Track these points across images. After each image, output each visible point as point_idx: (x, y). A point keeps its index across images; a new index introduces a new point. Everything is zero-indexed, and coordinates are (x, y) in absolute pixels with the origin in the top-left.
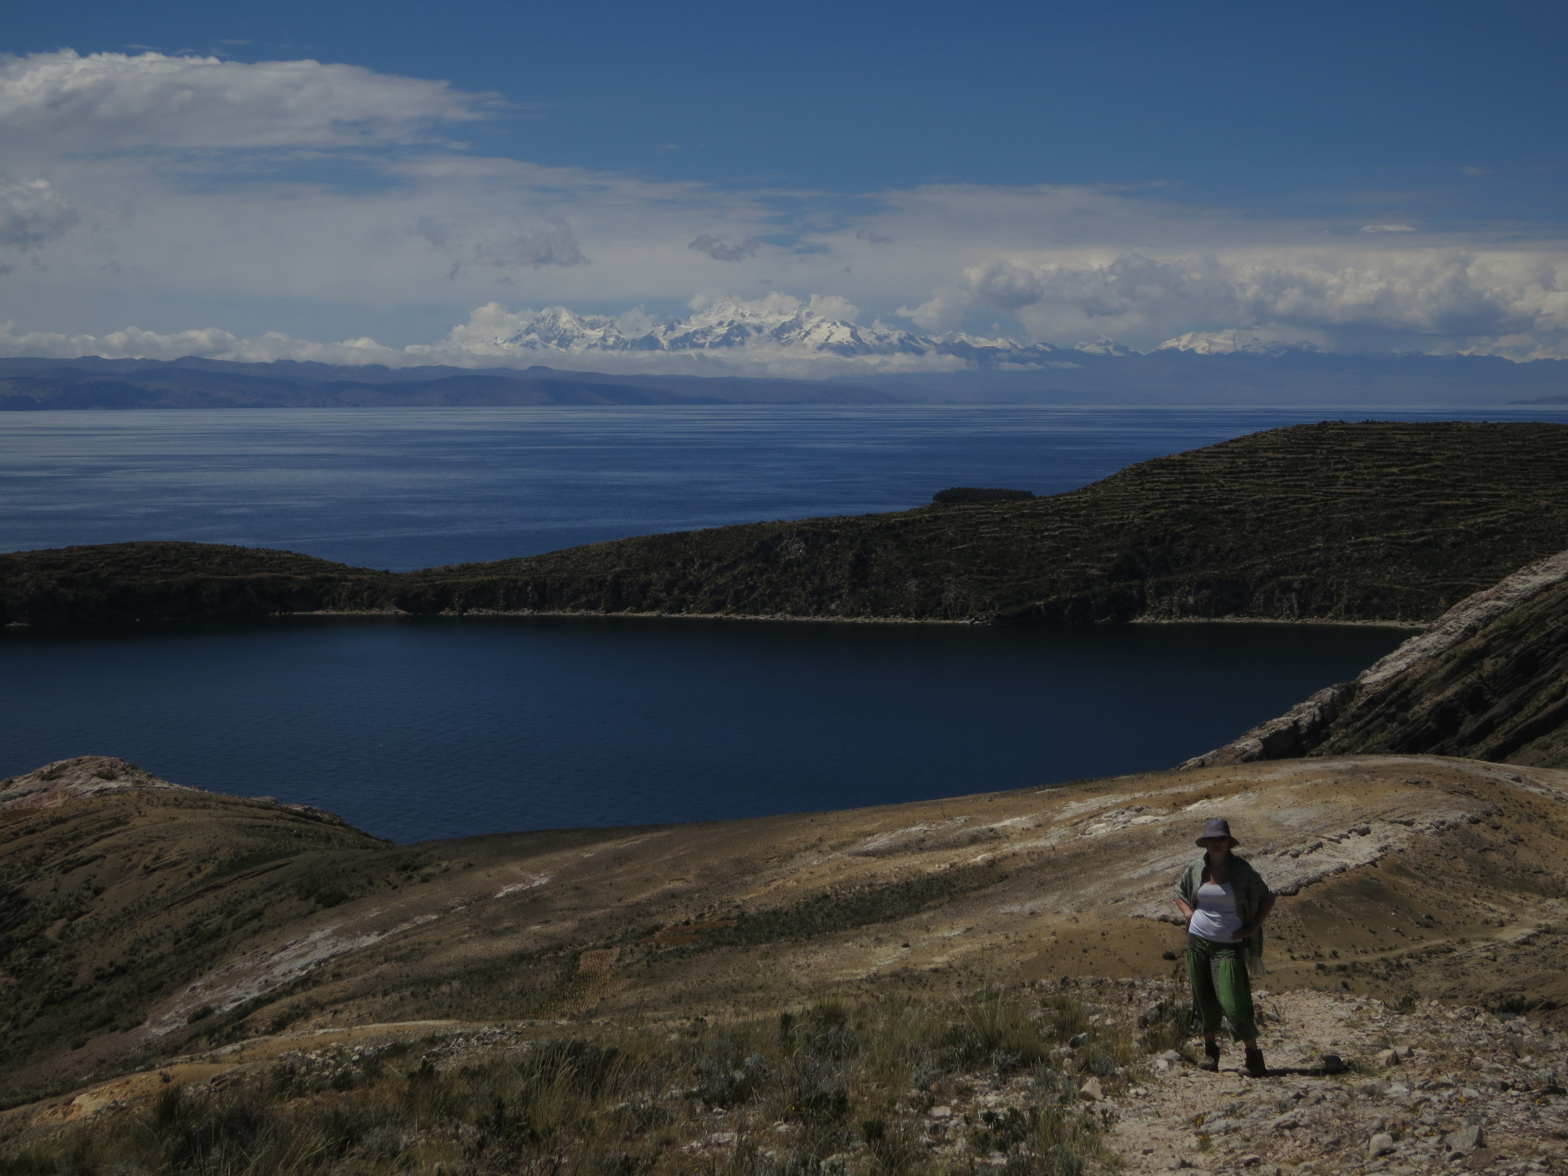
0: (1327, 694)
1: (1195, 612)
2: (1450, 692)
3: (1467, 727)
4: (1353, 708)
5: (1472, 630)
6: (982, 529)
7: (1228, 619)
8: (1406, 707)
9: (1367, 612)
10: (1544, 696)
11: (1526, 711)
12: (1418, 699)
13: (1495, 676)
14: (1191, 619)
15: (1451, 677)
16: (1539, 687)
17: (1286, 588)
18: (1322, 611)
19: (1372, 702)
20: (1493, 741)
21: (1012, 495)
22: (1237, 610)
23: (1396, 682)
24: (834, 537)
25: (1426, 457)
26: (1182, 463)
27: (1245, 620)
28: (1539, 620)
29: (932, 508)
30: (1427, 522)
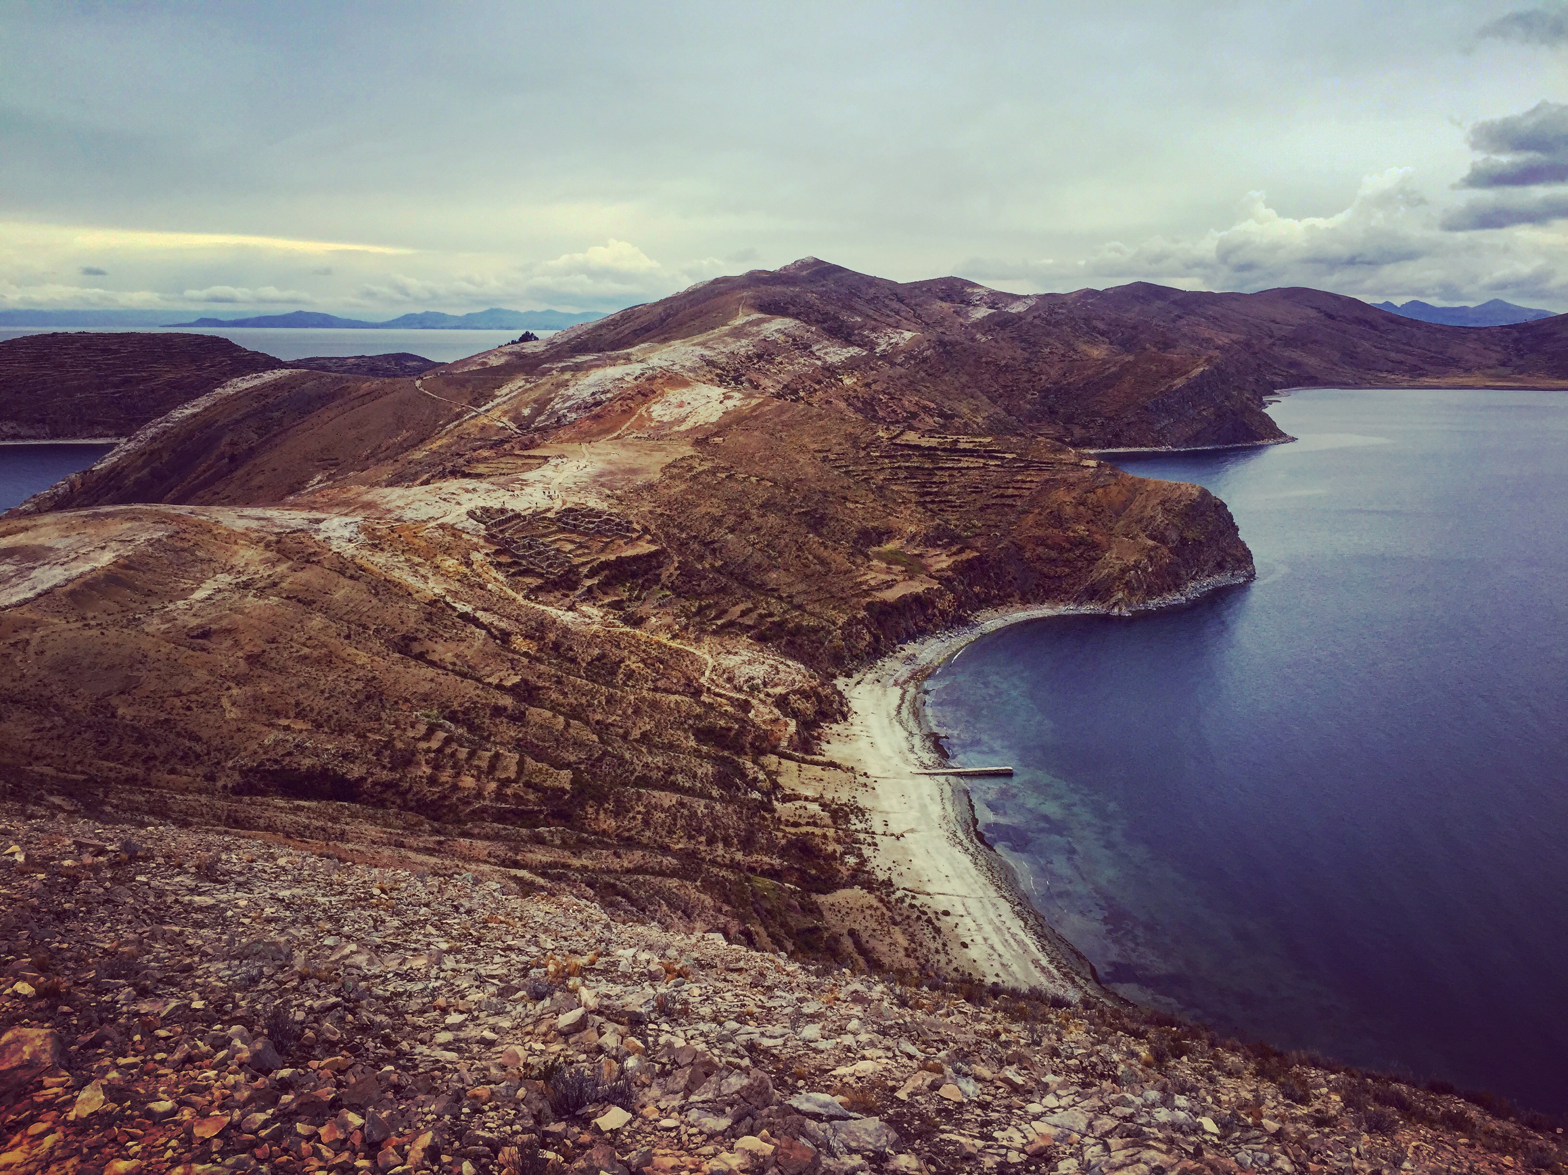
2: (145, 471)
5: (153, 439)
8: (121, 480)
9: (84, 435)
11: (190, 479)
12: (127, 476)
13: (169, 462)
15: (145, 463)
19: (102, 478)
20: (174, 494)
28: (193, 432)
30: (121, 385)
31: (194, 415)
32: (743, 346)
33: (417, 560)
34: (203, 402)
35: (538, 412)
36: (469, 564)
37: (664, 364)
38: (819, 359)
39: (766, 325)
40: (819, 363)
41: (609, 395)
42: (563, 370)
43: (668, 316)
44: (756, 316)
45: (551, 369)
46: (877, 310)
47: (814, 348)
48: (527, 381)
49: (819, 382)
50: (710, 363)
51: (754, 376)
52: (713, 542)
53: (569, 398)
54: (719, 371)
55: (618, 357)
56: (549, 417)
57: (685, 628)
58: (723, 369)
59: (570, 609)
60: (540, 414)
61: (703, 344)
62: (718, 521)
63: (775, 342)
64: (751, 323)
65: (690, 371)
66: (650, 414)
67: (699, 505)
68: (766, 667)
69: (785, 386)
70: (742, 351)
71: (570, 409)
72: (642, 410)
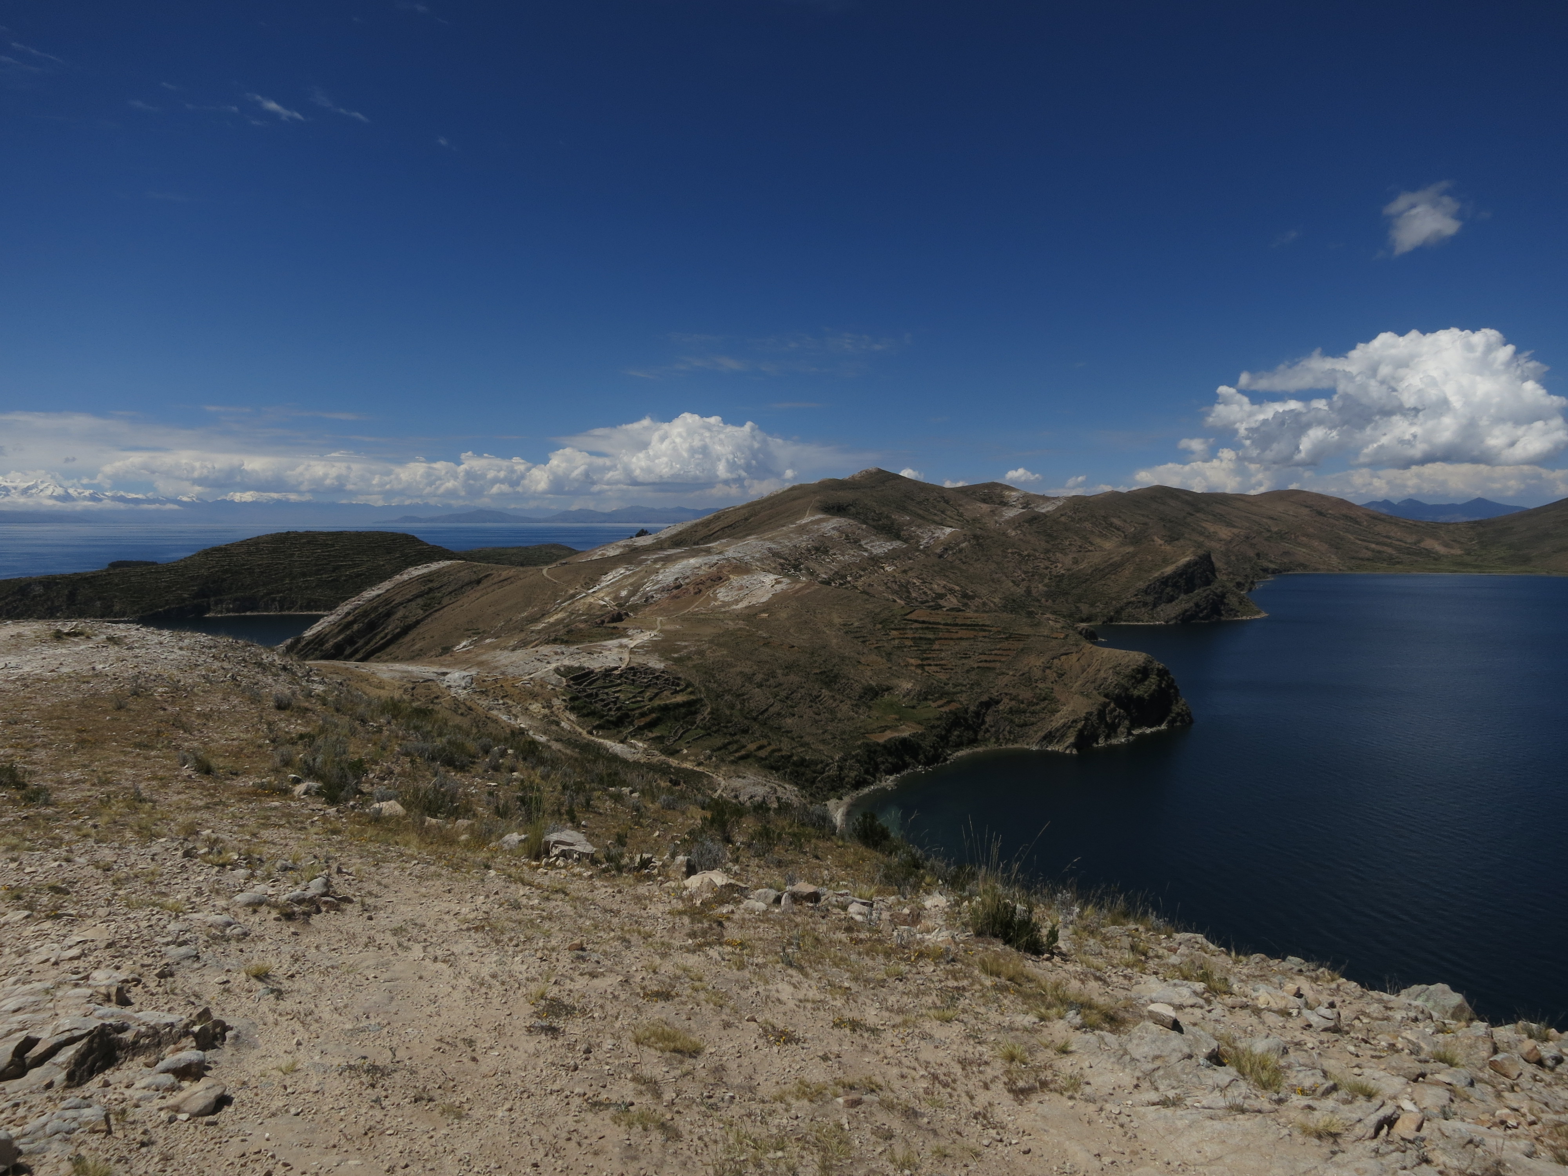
0: (289, 641)
1: (233, 611)
2: (340, 638)
3: (348, 651)
4: (300, 646)
5: (348, 614)
6: (133, 579)
7: (248, 614)
8: (322, 645)
9: (309, 608)
10: (378, 638)
11: (372, 644)
12: (327, 641)
13: (358, 631)
14: (231, 614)
15: (340, 632)
16: (376, 635)
17: (274, 600)
18: (289, 609)
19: (308, 644)
20: (358, 656)
21: (146, 564)
22: (252, 610)
23: (318, 635)
24: (57, 584)
25: (333, 546)
26: (225, 549)
27: (255, 614)
28: (375, 609)
29: (107, 570)
30: (334, 571)
31: (379, 596)
32: (804, 542)
33: (510, 702)
34: (386, 585)
35: (632, 593)
36: (550, 707)
37: (736, 555)
38: (866, 550)
39: (825, 524)
40: (866, 554)
41: (687, 581)
42: (656, 561)
43: (751, 516)
44: (820, 516)
45: (647, 560)
46: (927, 510)
47: (863, 542)
48: (627, 569)
49: (864, 570)
50: (776, 554)
51: (812, 565)
52: (743, 695)
53: (658, 582)
54: (782, 561)
55: (702, 550)
56: (641, 597)
57: (710, 758)
58: (786, 559)
59: (622, 742)
60: (634, 595)
61: (771, 539)
62: (749, 678)
63: (831, 538)
64: (813, 522)
65: (758, 560)
66: (716, 595)
67: (736, 666)
68: (767, 789)
69: (836, 573)
70: (804, 544)
71: (657, 591)
72: (710, 593)
